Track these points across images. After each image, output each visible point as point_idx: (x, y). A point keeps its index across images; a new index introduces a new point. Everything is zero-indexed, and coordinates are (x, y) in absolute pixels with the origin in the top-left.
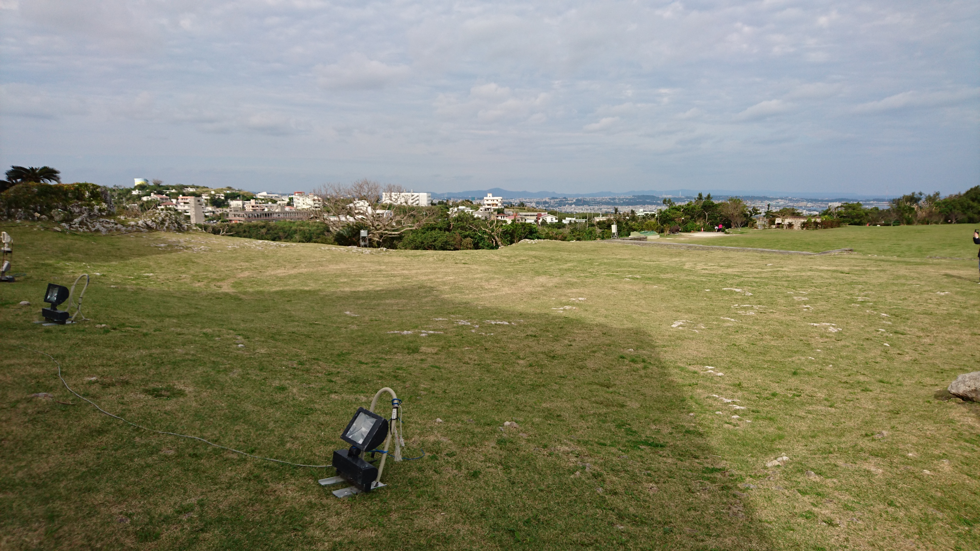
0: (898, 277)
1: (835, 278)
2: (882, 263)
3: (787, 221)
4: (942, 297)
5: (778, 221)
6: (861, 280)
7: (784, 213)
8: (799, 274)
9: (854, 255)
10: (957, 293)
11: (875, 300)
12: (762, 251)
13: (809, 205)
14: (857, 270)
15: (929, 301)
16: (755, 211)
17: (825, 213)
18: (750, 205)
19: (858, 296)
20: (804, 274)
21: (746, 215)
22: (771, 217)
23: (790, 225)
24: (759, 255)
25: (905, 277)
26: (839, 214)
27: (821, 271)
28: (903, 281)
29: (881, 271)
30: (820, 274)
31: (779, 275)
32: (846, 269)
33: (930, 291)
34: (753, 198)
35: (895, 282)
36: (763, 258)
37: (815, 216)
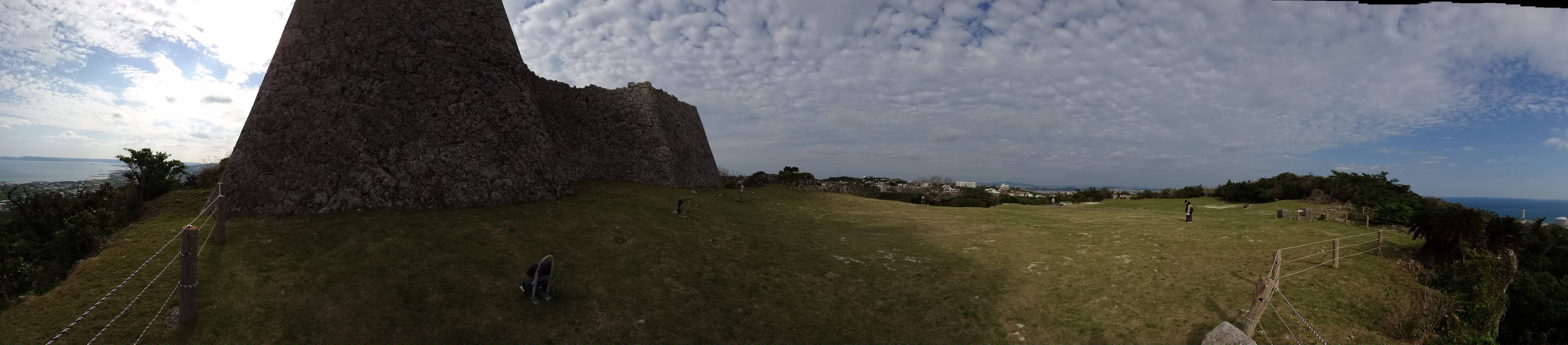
0: (1163, 221)
1: (1137, 222)
2: (1157, 214)
3: (1124, 196)
4: (1181, 231)
5: (1121, 196)
6: (1148, 222)
7: (1123, 193)
8: (1122, 220)
9: (1147, 210)
10: (1186, 228)
11: (1152, 234)
12: (1111, 209)
13: (1134, 191)
14: (1147, 218)
15: (1176, 234)
16: (1113, 192)
17: (1138, 194)
18: (1111, 190)
19: (1145, 232)
20: (1123, 220)
21: (1109, 194)
22: (1118, 194)
23: (1125, 198)
24: (1108, 210)
25: (1166, 220)
26: (1143, 194)
27: (1132, 218)
28: (1165, 223)
29: (1156, 218)
30: (1131, 220)
31: (1113, 221)
32: (1142, 217)
33: (1176, 228)
34: (1113, 188)
35: (1162, 223)
36: (1110, 212)
37: (1135, 195)
